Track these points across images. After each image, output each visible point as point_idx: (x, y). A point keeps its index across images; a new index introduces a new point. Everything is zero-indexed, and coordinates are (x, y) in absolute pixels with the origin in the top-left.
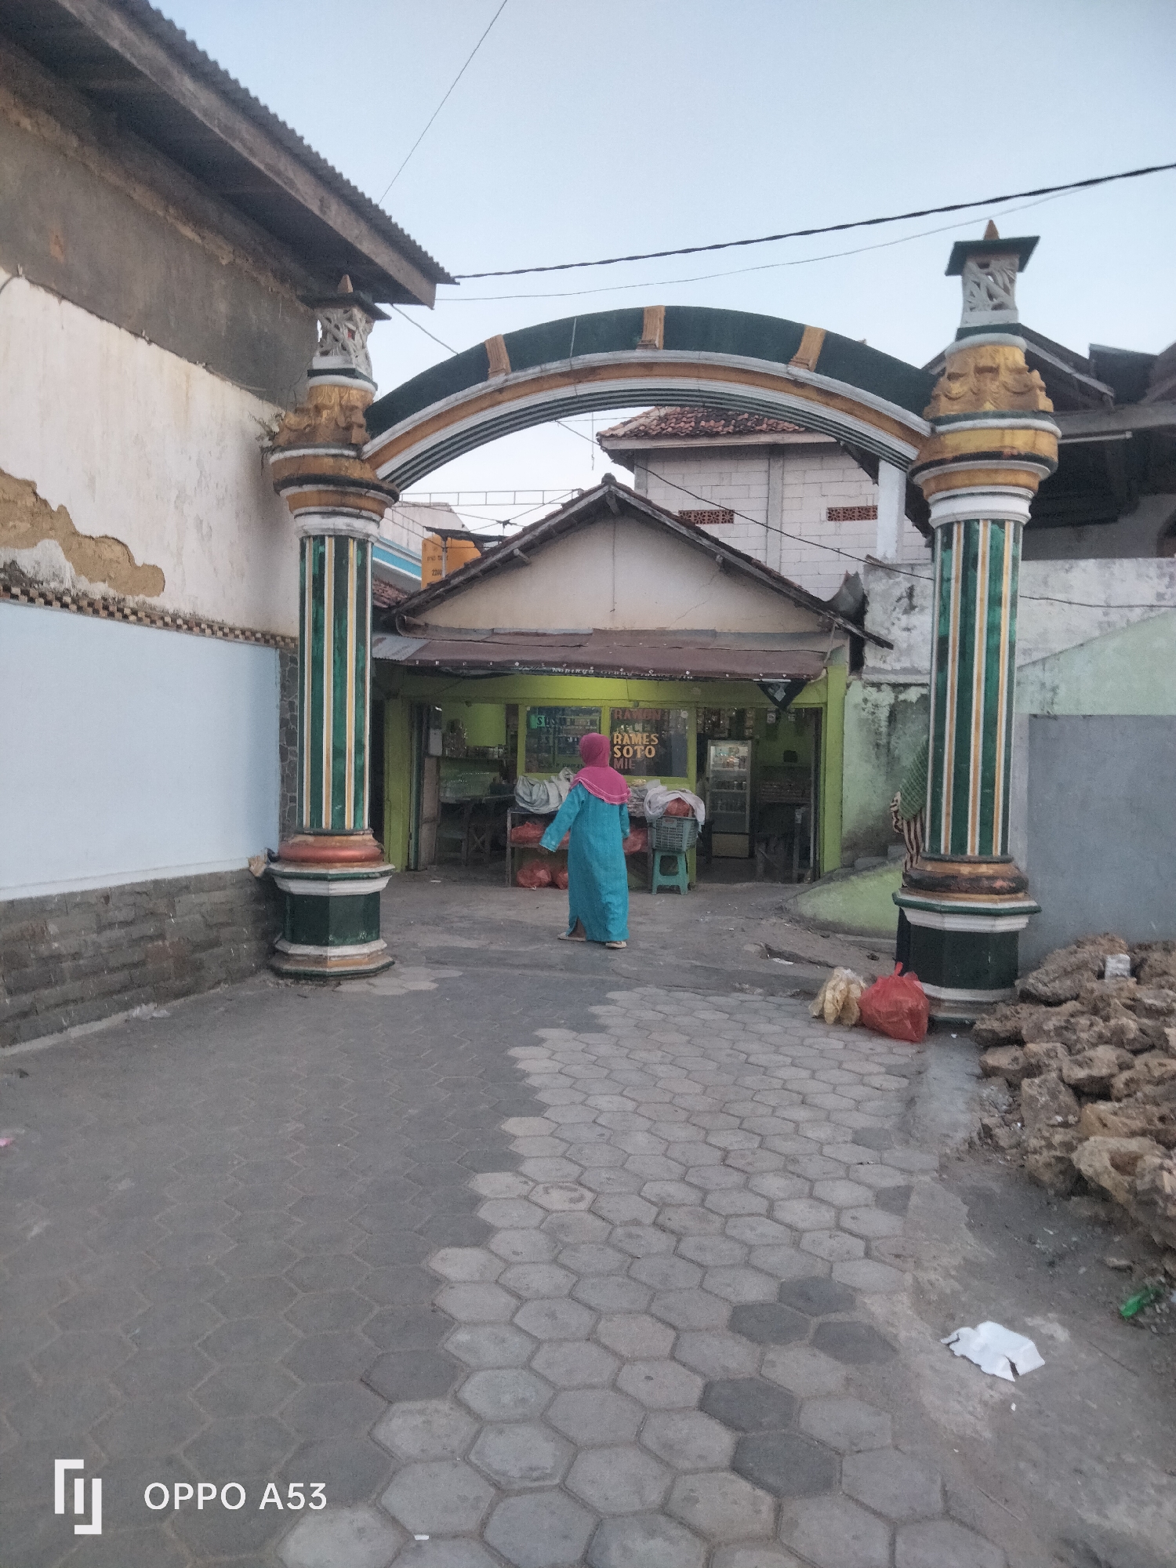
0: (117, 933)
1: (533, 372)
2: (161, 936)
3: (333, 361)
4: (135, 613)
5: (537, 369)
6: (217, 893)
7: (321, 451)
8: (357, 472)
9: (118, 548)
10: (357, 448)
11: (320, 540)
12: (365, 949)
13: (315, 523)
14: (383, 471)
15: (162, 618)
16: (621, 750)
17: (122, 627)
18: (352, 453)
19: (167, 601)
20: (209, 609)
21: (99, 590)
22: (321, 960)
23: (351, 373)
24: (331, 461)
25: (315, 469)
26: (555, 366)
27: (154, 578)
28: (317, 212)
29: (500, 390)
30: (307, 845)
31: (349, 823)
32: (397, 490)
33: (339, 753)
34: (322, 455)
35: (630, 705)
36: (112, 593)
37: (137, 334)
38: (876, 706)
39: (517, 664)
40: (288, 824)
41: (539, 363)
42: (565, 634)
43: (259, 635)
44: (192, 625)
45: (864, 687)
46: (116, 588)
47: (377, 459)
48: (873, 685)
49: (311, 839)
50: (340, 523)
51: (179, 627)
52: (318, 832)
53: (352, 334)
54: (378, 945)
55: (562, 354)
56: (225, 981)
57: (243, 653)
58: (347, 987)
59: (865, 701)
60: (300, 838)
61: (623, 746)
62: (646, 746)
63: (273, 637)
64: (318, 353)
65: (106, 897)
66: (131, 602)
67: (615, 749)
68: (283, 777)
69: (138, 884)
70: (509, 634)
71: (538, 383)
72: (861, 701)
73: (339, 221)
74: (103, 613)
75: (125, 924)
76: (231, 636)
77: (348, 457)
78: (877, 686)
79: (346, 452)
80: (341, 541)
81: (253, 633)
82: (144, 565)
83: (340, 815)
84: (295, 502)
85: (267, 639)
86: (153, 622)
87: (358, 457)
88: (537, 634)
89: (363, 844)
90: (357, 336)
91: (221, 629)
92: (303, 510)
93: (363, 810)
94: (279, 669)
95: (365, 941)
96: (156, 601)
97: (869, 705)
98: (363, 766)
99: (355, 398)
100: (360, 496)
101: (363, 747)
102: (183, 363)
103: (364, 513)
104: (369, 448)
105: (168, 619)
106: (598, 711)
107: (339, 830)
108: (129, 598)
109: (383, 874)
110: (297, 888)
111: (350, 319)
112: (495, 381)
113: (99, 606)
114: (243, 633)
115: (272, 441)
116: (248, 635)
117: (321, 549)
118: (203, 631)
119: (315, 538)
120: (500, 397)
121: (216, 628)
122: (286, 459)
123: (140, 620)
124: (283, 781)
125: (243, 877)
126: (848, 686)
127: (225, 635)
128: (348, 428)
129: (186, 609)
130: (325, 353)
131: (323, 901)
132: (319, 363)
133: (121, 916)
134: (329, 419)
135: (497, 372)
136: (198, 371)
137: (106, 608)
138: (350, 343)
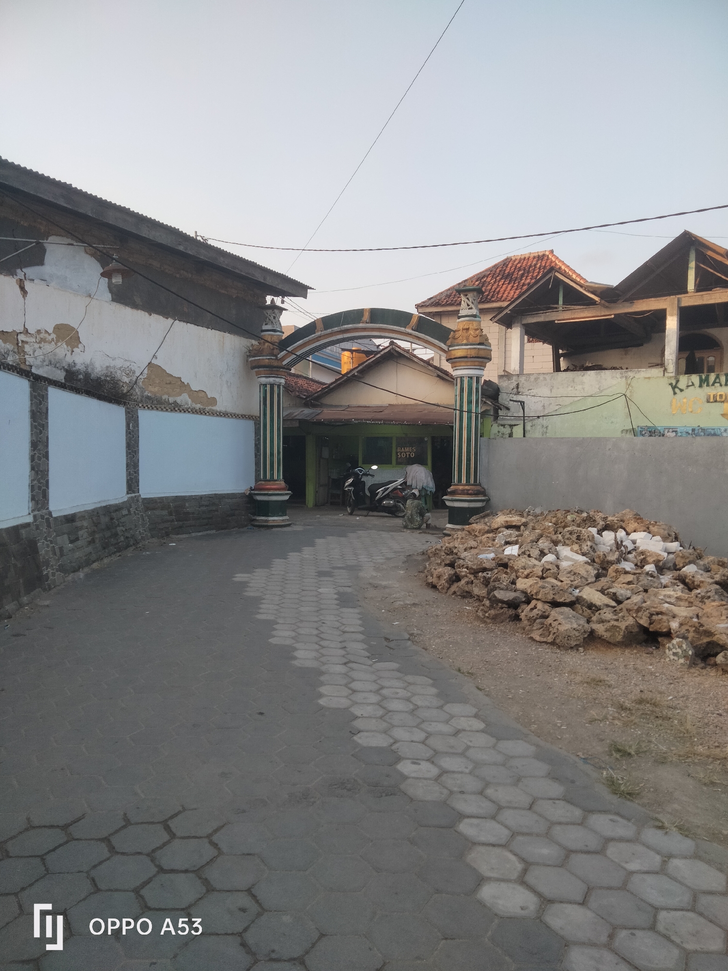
0: (204, 508)
1: (329, 331)
2: (217, 511)
3: (269, 327)
4: (208, 412)
5: (331, 330)
6: (234, 500)
7: (265, 358)
8: (276, 364)
9: (204, 393)
10: (276, 356)
11: (265, 385)
12: (281, 518)
13: (263, 380)
14: (284, 363)
15: (216, 413)
16: (401, 454)
17: (205, 417)
18: (274, 358)
19: (218, 408)
20: (230, 410)
21: (198, 406)
22: (267, 521)
23: (274, 331)
24: (267, 360)
25: (262, 363)
26: (336, 329)
27: (213, 401)
28: (262, 281)
29: (320, 337)
30: (261, 484)
31: (275, 477)
32: (290, 368)
33: (272, 454)
34: (265, 359)
35: (404, 436)
36: (202, 407)
37: (208, 328)
38: (503, 434)
39: (353, 420)
40: (257, 479)
41: (331, 328)
42: (377, 407)
43: (247, 417)
44: (225, 415)
45: (498, 426)
46: (203, 405)
47: (283, 359)
48: (502, 425)
49: (263, 482)
50: (271, 380)
51: (221, 416)
52: (265, 480)
53: (274, 318)
54: (287, 517)
55: (338, 325)
56: (237, 527)
57: (242, 423)
58: (274, 529)
59: (499, 432)
60: (260, 482)
61: (401, 453)
62: (411, 452)
63: (252, 417)
64: (264, 324)
65: (201, 497)
66: (207, 409)
67: (399, 454)
68: (256, 463)
69: (210, 494)
70: (355, 407)
71: (331, 334)
72: (497, 432)
73: (270, 281)
74: (200, 413)
75: (206, 506)
76: (238, 417)
77: (273, 359)
78: (503, 426)
79: (272, 358)
80: (272, 386)
81: (245, 416)
82: (211, 397)
83: (272, 475)
84: (258, 374)
85: (250, 417)
86: (214, 415)
87: (276, 359)
88: (366, 407)
89: (280, 484)
90: (276, 318)
91: (234, 415)
92: (259, 376)
93: (280, 473)
94: (254, 427)
95: (281, 516)
96: (214, 408)
97: (500, 433)
98: (280, 458)
99: (275, 339)
100: (277, 371)
101: (280, 452)
102: (222, 333)
103: (279, 376)
104: (279, 356)
105: (218, 413)
106: (391, 438)
107: (272, 479)
108: (206, 408)
109: (287, 494)
110: (259, 498)
111: (274, 313)
112: (318, 334)
113: (198, 411)
114: (242, 416)
115: (251, 352)
116: (243, 417)
117: (266, 388)
118: (229, 416)
119: (264, 385)
120: (320, 339)
121: (233, 415)
122: (254, 360)
123: (210, 414)
124: (256, 465)
125: (243, 495)
126: (492, 426)
127: (236, 417)
128: (273, 349)
129: (223, 410)
130: (266, 324)
131: (268, 502)
132: (265, 327)
133: (205, 503)
134: (267, 346)
135: (318, 331)
136: (227, 335)
137: (200, 412)
138: (274, 321)
